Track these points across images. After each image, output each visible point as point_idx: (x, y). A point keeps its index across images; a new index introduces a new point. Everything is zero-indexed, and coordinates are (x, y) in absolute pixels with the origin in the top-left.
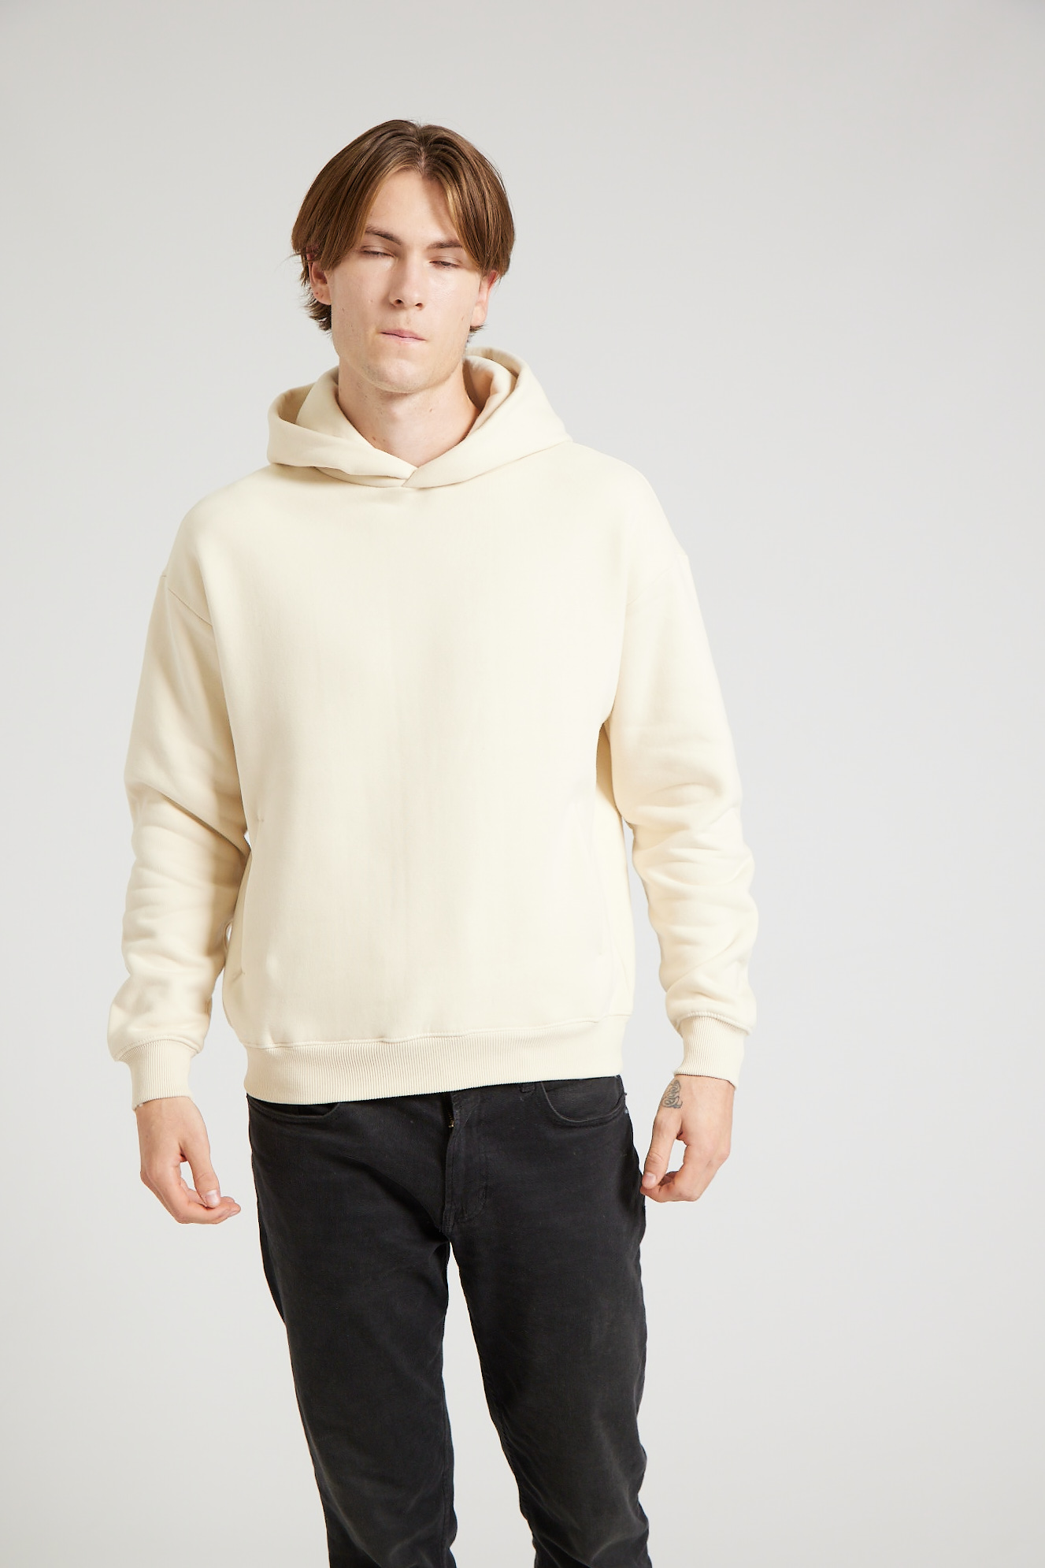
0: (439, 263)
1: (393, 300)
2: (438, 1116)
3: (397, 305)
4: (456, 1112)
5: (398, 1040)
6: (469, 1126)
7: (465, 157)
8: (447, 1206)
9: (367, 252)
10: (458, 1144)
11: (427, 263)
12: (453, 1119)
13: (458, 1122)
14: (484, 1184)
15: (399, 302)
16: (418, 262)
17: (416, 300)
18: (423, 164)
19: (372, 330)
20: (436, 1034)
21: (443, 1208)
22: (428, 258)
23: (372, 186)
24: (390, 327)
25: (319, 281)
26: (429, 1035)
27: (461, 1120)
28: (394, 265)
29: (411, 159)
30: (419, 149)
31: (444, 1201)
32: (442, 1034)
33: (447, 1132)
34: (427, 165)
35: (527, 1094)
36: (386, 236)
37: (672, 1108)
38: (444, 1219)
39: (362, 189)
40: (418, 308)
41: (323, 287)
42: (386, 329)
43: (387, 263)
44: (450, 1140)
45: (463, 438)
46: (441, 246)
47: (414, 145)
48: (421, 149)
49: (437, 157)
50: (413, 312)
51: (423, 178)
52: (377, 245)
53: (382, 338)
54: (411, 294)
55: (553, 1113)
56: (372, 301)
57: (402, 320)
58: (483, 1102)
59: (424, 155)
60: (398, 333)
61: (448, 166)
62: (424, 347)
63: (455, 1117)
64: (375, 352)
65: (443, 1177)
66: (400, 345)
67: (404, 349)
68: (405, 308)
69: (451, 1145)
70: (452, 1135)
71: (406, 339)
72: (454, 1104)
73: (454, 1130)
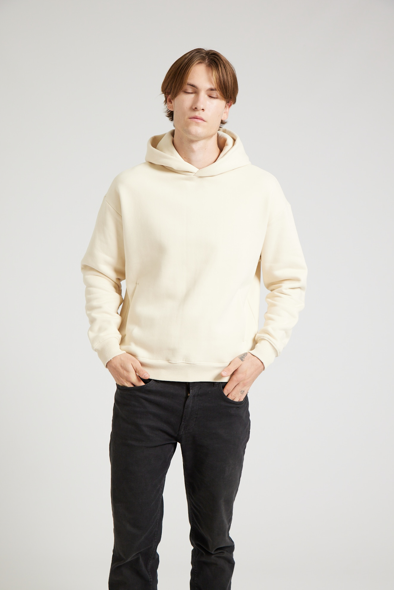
0: (210, 97)
1: (194, 107)
2: (184, 393)
3: (195, 109)
4: (191, 391)
5: (174, 362)
6: (194, 396)
7: (222, 60)
9: (186, 92)
10: (189, 402)
11: (206, 96)
12: (189, 393)
14: (196, 416)
15: (196, 108)
16: (203, 95)
17: (202, 107)
18: (207, 61)
19: (187, 117)
20: (187, 362)
21: (181, 424)
22: (207, 94)
23: (189, 68)
24: (193, 116)
25: (170, 103)
26: (184, 362)
27: (192, 393)
28: (195, 96)
29: (203, 59)
31: (181, 421)
32: (189, 363)
33: (187, 397)
34: (208, 62)
35: (215, 388)
36: (193, 86)
39: (186, 69)
40: (202, 110)
41: (171, 105)
42: (191, 117)
43: (193, 96)
45: (215, 161)
46: (212, 90)
47: (204, 55)
48: (207, 57)
49: (211, 59)
50: (201, 111)
51: (207, 66)
52: (189, 89)
53: (189, 120)
54: (200, 105)
56: (187, 108)
57: (197, 114)
58: (200, 388)
59: (207, 58)
60: (195, 117)
61: (215, 62)
62: (205, 123)
63: (190, 392)
64: (187, 125)
65: (183, 413)
66: (196, 122)
67: (197, 124)
68: (198, 110)
69: (188, 402)
70: (188, 399)
71: (198, 120)
72: (191, 388)
73: (189, 397)
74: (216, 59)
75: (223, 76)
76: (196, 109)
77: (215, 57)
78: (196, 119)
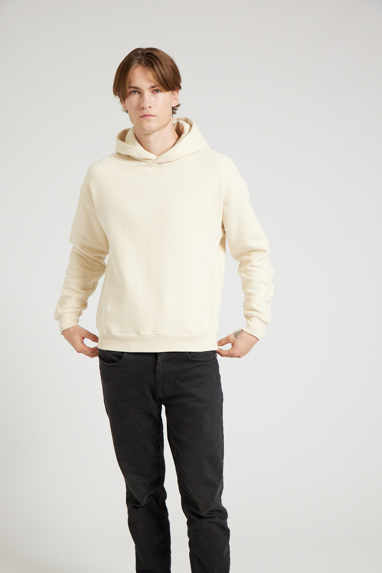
1: (141, 107)
2: (153, 359)
4: (159, 357)
5: (143, 334)
6: (163, 362)
8: (158, 387)
10: (160, 368)
11: (150, 93)
14: (169, 379)
16: (147, 94)
17: (148, 105)
18: (143, 62)
19: (137, 116)
20: (155, 334)
24: (142, 114)
26: (153, 334)
27: (160, 360)
28: (139, 97)
29: (139, 61)
30: (142, 58)
31: (156, 386)
32: (157, 334)
33: (155, 364)
34: (144, 63)
36: (136, 88)
38: (158, 392)
40: (150, 108)
42: (141, 115)
45: (174, 146)
47: (140, 57)
49: (147, 59)
50: (149, 109)
51: (144, 67)
52: (134, 90)
53: (140, 118)
54: (147, 105)
55: (190, 358)
57: (145, 112)
59: (143, 59)
60: (145, 115)
61: (151, 62)
62: (155, 118)
63: (158, 359)
64: (140, 123)
65: (156, 378)
66: (147, 119)
67: (149, 121)
68: (145, 109)
69: (158, 368)
70: (157, 364)
71: (148, 117)
72: (159, 355)
73: (158, 364)
74: (151, 59)
75: (160, 72)
76: (143, 109)
77: (150, 57)
78: (146, 117)
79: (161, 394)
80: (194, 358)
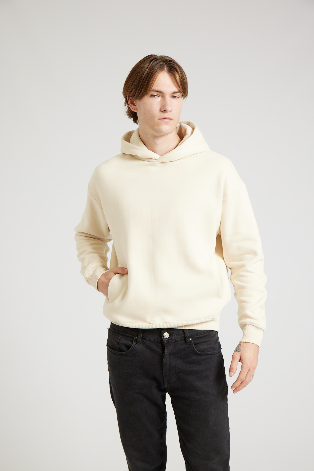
0: (174, 97)
1: (163, 110)
2: (160, 351)
4: (166, 350)
6: (170, 354)
8: (164, 379)
9: (152, 96)
10: (167, 360)
11: (171, 98)
13: (166, 353)
14: (175, 372)
15: (165, 110)
16: (168, 98)
17: (171, 109)
18: (166, 68)
19: (156, 119)
21: (163, 380)
22: (171, 96)
23: (153, 77)
25: (132, 105)
27: (167, 353)
28: (161, 100)
31: (163, 377)
33: (162, 357)
34: (168, 69)
35: (188, 345)
36: (159, 92)
37: (238, 352)
38: (164, 383)
40: (171, 112)
41: (134, 107)
42: (161, 118)
43: (159, 99)
44: (164, 359)
45: (176, 147)
46: (175, 92)
48: (164, 64)
50: (169, 112)
52: (155, 93)
53: (159, 121)
54: (168, 108)
55: (196, 351)
56: (155, 111)
57: (166, 115)
58: (175, 347)
62: (172, 122)
64: (158, 125)
65: (162, 370)
66: (165, 122)
67: (167, 123)
68: (166, 112)
69: (164, 360)
70: (164, 357)
71: (167, 120)
72: (165, 348)
73: (165, 355)
77: (172, 64)
78: (165, 119)
79: (167, 385)
80: (200, 352)
